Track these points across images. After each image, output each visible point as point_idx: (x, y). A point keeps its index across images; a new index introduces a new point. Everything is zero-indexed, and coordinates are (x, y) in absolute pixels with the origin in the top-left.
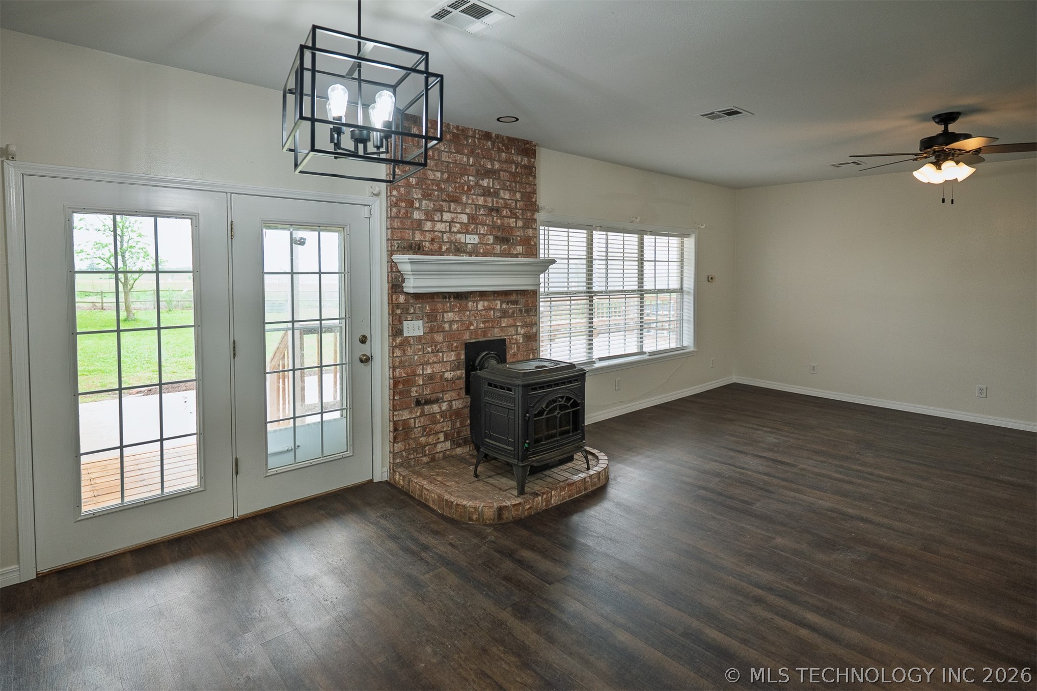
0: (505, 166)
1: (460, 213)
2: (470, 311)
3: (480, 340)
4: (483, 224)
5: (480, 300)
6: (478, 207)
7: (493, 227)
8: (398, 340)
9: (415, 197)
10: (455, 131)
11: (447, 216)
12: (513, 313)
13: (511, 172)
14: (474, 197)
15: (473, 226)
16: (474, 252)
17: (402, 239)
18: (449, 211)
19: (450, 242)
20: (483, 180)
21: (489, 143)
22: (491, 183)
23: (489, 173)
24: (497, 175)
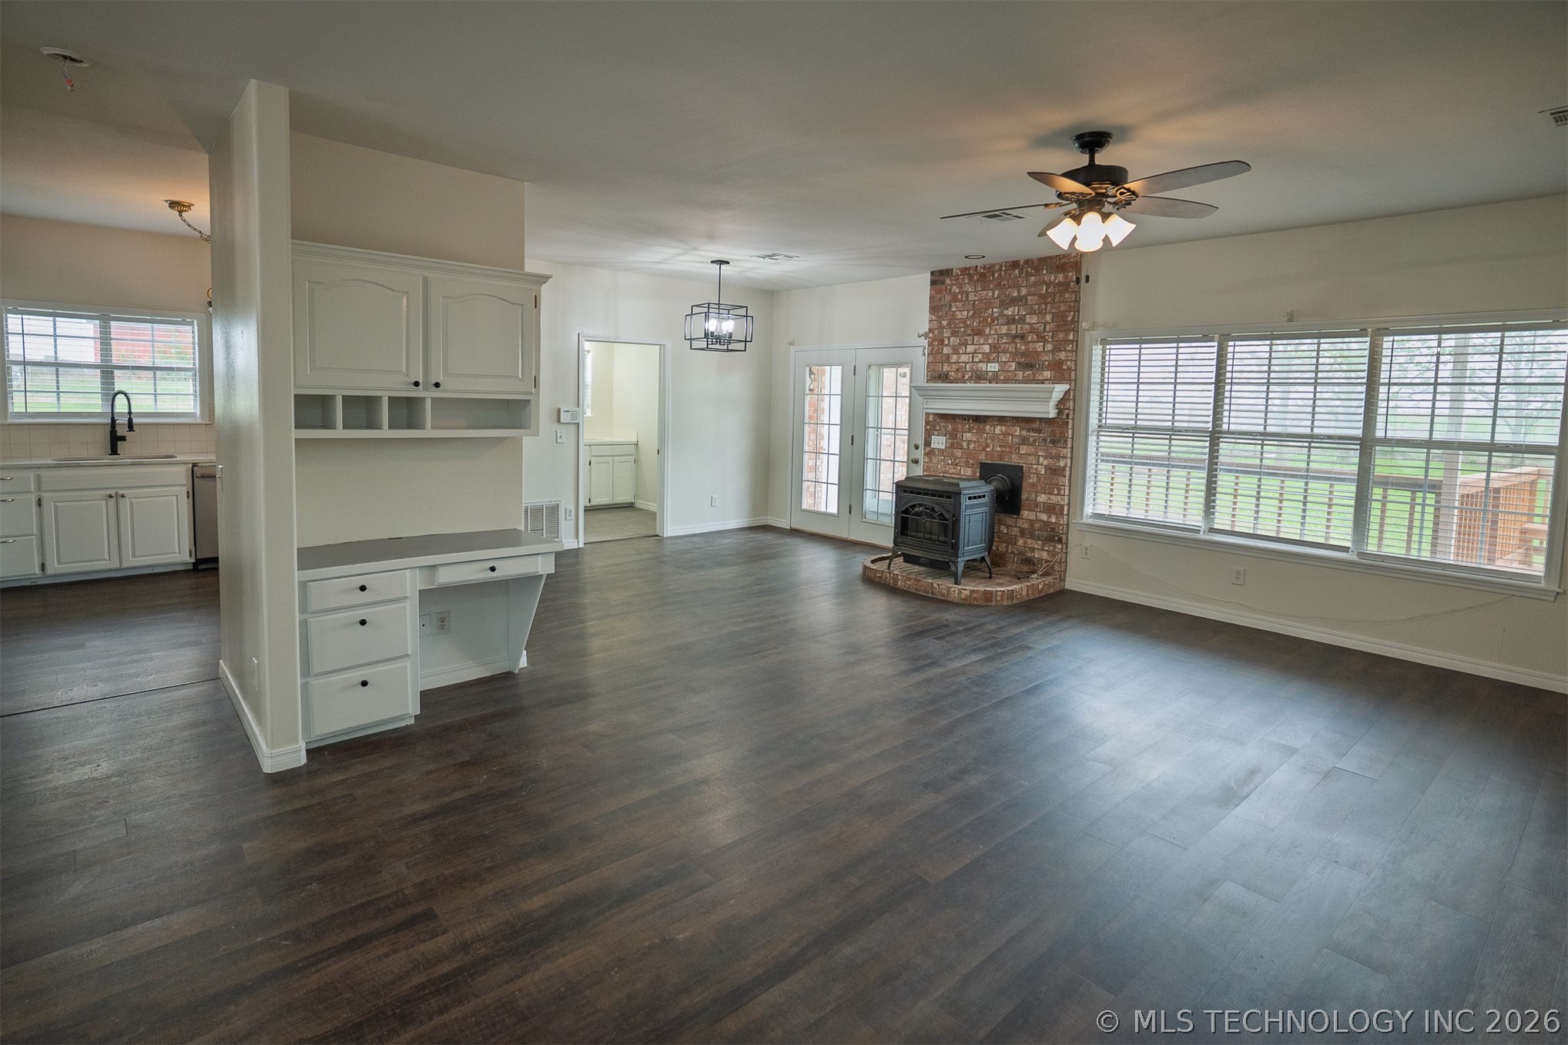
0: (1033, 289)
1: (982, 344)
2: (987, 434)
3: (996, 462)
4: (1004, 352)
5: (998, 425)
6: (1000, 336)
7: (1017, 353)
8: (927, 449)
9: (945, 335)
10: (982, 271)
11: (970, 349)
12: (1035, 441)
13: (1043, 294)
14: (997, 327)
15: (994, 355)
16: (996, 378)
17: (934, 370)
18: (973, 344)
19: (972, 371)
20: (1007, 309)
21: (1017, 271)
22: (1016, 311)
23: (1014, 301)
24: (1024, 301)
